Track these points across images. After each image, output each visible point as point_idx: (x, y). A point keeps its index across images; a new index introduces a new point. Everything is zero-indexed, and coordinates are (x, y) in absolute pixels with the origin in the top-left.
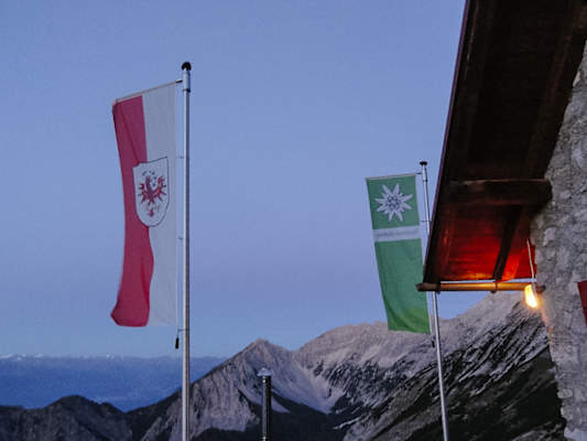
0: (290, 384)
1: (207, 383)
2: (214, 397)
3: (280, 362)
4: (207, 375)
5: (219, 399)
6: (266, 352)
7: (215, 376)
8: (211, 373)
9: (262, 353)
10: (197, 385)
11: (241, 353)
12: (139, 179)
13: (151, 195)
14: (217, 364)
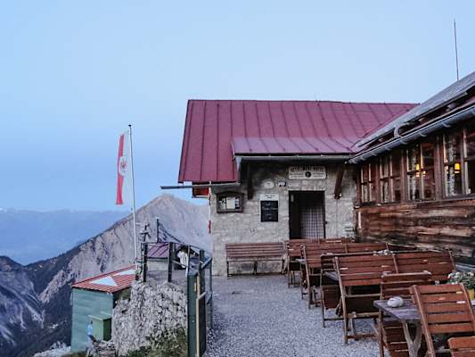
0: (196, 238)
1: (109, 237)
2: (117, 250)
3: (186, 216)
4: (109, 230)
5: (123, 253)
6: (171, 205)
7: (118, 230)
8: (113, 228)
9: (168, 208)
10: (99, 239)
11: (145, 208)
12: (121, 161)
13: (123, 166)
14: (119, 218)
